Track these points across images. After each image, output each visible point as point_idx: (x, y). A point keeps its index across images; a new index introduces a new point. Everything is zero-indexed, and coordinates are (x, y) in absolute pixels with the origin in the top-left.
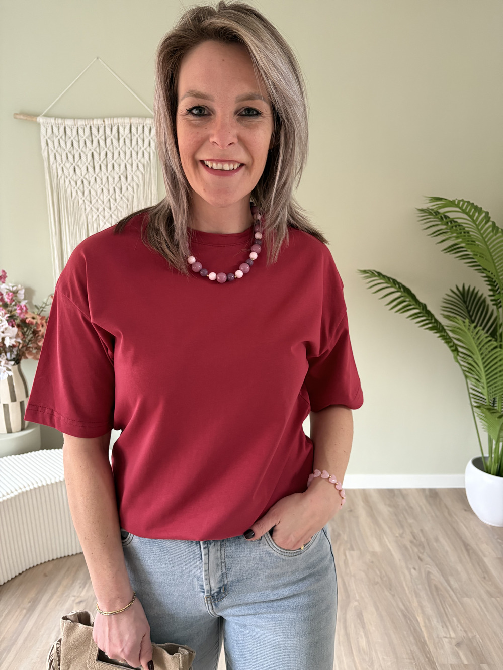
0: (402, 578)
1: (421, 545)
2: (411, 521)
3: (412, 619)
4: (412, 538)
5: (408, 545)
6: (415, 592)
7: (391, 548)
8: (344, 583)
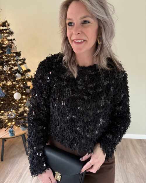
7: (142, 163)
8: (126, 176)
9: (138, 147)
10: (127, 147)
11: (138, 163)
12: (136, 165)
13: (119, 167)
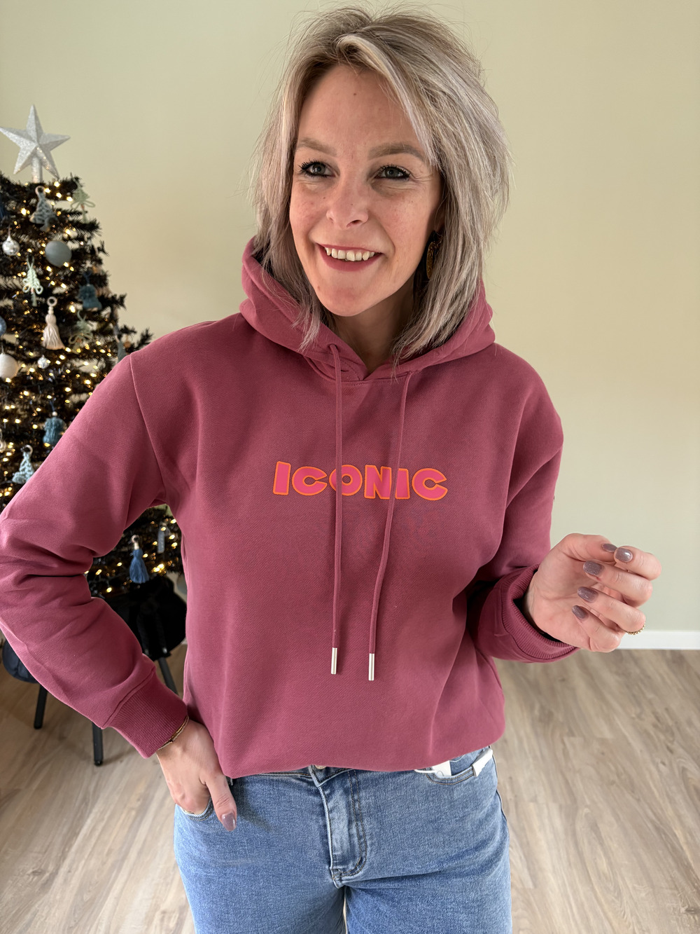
0: (648, 776)
1: (668, 731)
2: (650, 696)
3: (668, 834)
4: (654, 720)
5: (651, 730)
6: (668, 795)
7: (627, 734)
8: (567, 782)
9: (610, 679)
10: (563, 680)
11: (608, 735)
12: (603, 741)
13: (538, 754)
